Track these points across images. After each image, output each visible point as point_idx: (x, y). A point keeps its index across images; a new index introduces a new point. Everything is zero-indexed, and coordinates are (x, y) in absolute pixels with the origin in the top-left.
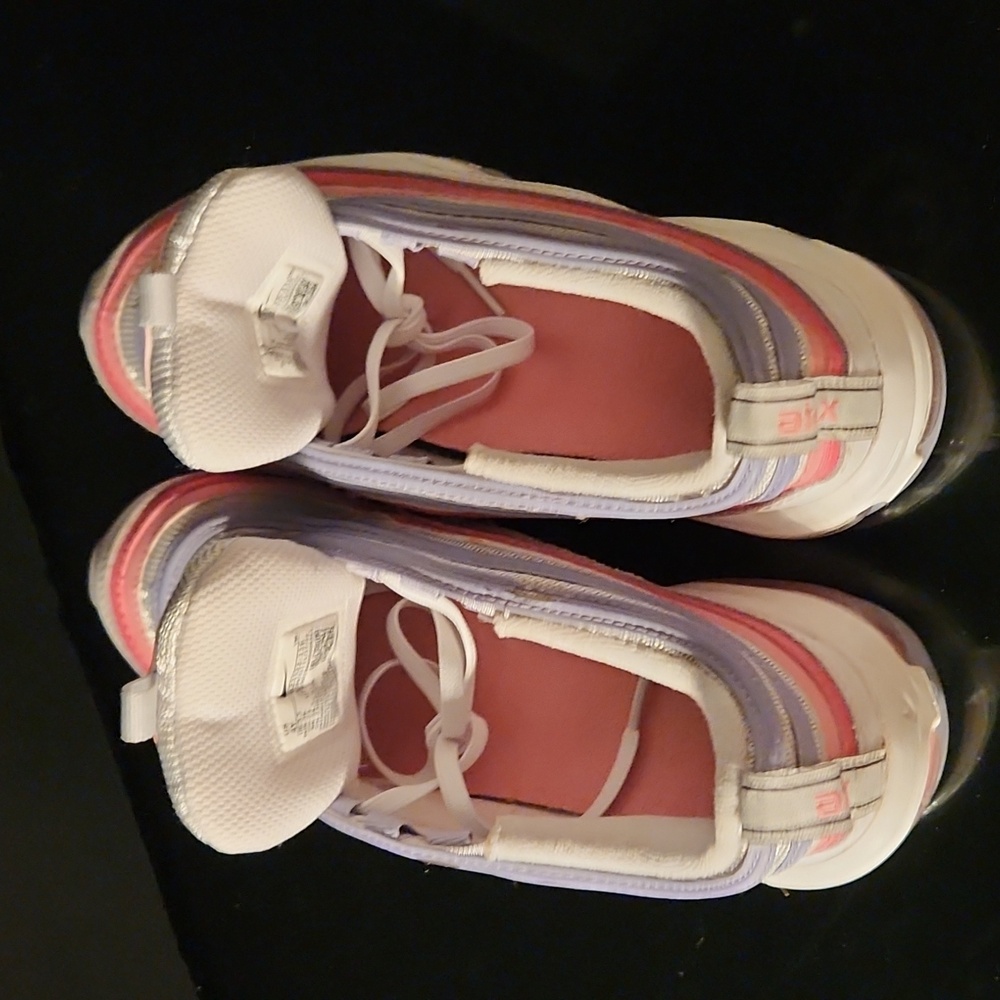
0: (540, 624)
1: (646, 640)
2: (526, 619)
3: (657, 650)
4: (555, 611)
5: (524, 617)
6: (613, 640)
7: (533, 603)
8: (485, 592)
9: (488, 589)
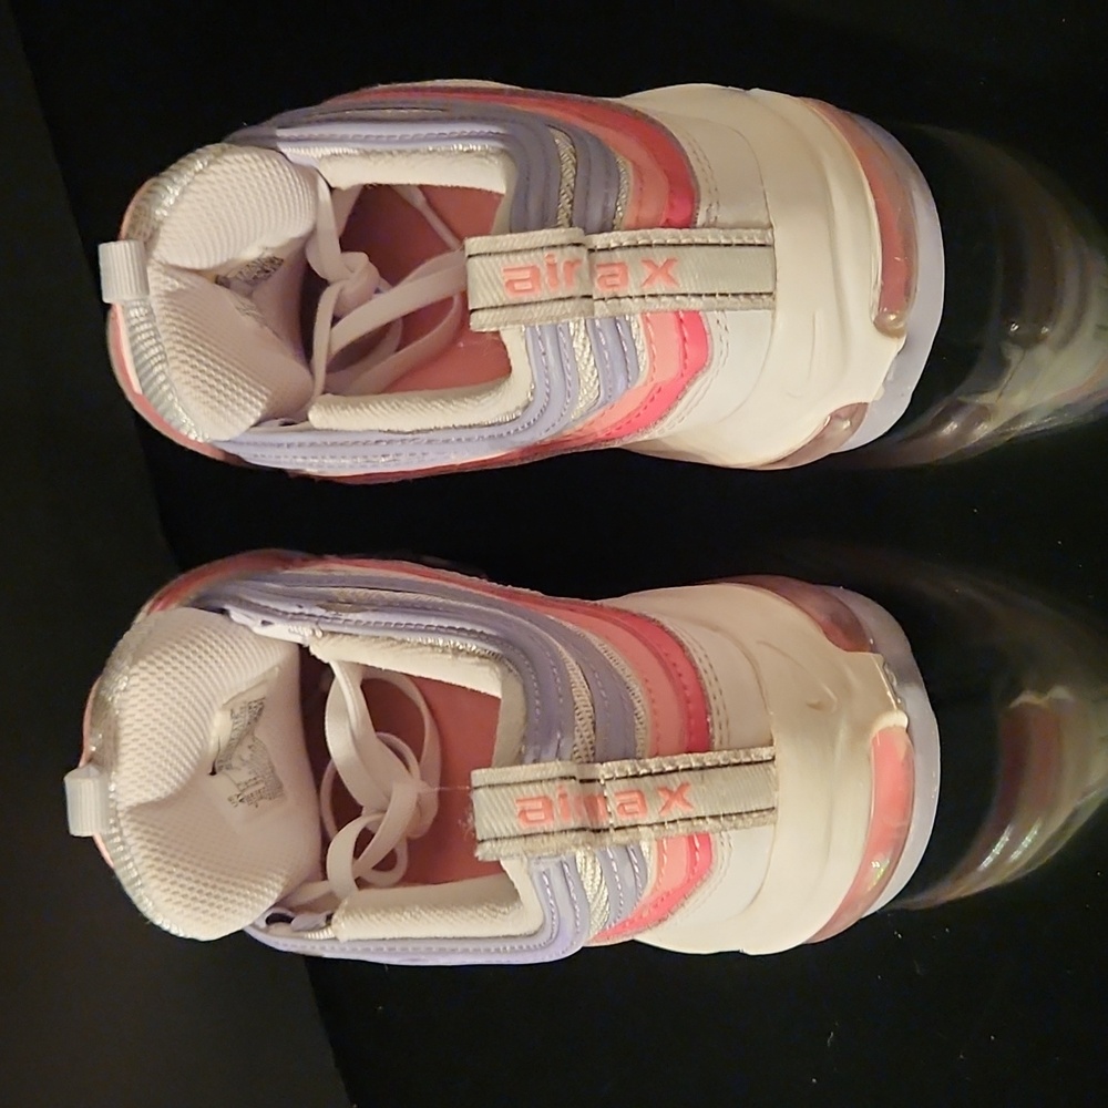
0: (356, 640)
1: (459, 643)
2: (340, 636)
3: (470, 654)
4: (369, 623)
5: (339, 633)
6: (429, 649)
7: (344, 616)
8: (297, 610)
9: (300, 607)
